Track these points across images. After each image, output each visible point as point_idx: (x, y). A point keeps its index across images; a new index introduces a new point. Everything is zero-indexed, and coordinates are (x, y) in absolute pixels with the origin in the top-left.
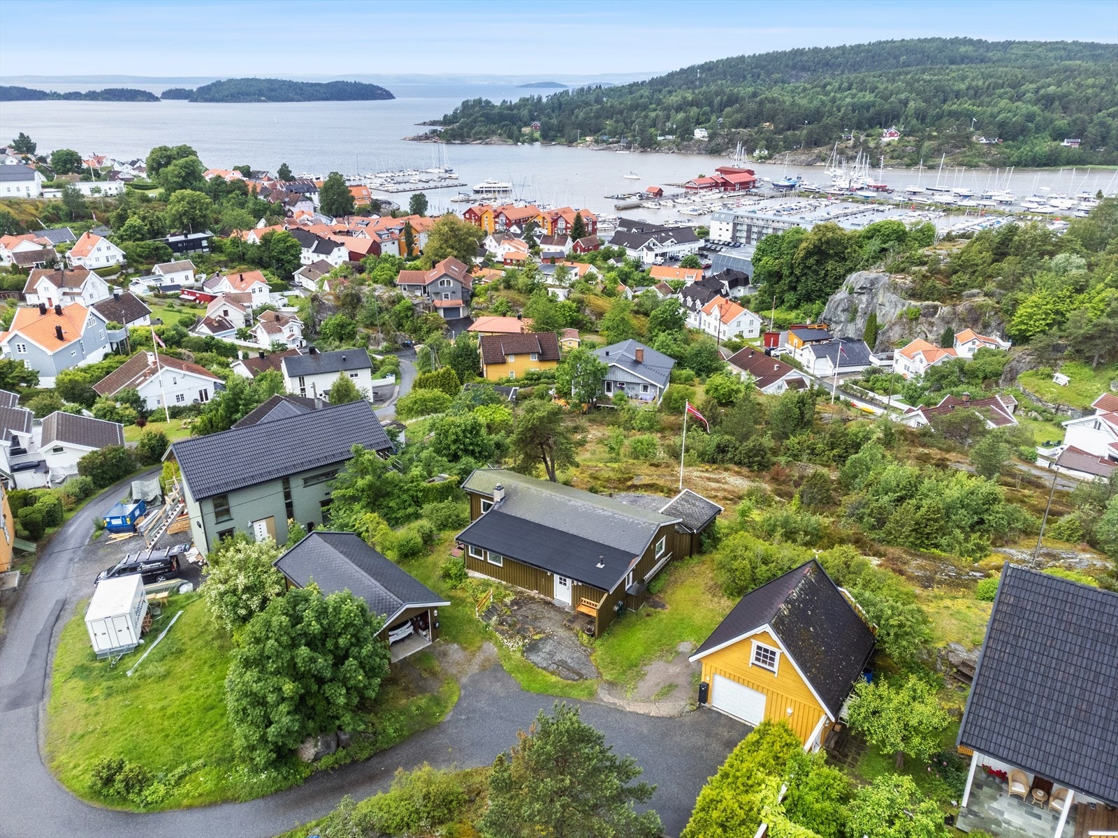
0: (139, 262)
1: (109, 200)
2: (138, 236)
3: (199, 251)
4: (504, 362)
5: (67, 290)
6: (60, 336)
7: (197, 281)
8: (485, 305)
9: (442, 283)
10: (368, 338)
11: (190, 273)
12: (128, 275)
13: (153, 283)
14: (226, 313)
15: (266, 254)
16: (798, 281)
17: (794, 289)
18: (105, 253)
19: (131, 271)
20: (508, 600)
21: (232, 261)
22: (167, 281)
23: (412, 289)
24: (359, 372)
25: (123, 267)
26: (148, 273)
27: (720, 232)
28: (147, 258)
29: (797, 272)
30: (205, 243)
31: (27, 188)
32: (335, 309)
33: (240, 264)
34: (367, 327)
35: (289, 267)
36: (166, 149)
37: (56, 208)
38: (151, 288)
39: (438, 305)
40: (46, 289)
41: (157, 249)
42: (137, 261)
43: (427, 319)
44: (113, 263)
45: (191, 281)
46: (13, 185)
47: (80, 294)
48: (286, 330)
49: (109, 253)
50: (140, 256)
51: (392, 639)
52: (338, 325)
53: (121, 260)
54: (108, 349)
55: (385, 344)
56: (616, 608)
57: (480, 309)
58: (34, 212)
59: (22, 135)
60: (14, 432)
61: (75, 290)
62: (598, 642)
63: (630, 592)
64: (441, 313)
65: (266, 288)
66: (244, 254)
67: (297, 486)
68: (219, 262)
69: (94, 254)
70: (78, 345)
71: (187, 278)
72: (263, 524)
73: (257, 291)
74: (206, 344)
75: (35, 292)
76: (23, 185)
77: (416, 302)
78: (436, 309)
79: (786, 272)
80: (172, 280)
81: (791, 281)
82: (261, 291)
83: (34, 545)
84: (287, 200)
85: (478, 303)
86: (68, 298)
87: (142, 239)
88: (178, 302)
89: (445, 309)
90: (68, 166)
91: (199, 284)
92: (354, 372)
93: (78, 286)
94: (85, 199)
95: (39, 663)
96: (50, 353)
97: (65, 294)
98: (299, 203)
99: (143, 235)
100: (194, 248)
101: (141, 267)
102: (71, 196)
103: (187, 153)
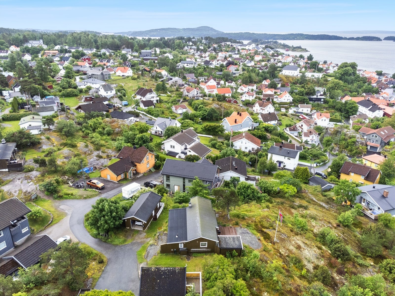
2: (301, 94)
3: (319, 102)
4: (348, 174)
5: (262, 108)
6: (236, 122)
7: (311, 112)
8: (388, 150)
9: (373, 136)
10: (333, 148)
11: (309, 109)
12: (292, 106)
13: (295, 110)
14: (302, 125)
15: (343, 108)
18: (287, 98)
19: (293, 105)
20: (165, 232)
21: (330, 108)
22: (300, 110)
23: (363, 135)
24: (291, 158)
25: (291, 103)
26: (297, 106)
28: (300, 101)
30: (322, 100)
31: (294, 73)
33: (332, 109)
34: (335, 144)
35: (350, 114)
36: (346, 63)
37: (298, 80)
38: (295, 112)
39: (368, 144)
40: (257, 106)
41: (304, 99)
42: (296, 102)
43: (358, 148)
44: (289, 101)
45: (309, 112)
46: (291, 71)
47: (264, 110)
48: (311, 136)
49: (289, 98)
50: (298, 101)
52: (327, 140)
53: (291, 101)
54: (251, 128)
55: (337, 152)
56: (172, 250)
57: (386, 151)
58: (291, 80)
59: (310, 55)
61: (264, 108)
62: (160, 254)
63: (180, 249)
64: (369, 148)
65: (328, 120)
66: (335, 106)
67: (186, 181)
68: (324, 107)
69: (284, 98)
70: (240, 125)
71: (308, 111)
72: (177, 186)
73: (324, 120)
74: (280, 134)
75: (255, 106)
76: (293, 71)
77: (358, 140)
78: (367, 145)
80: (303, 110)
82: (325, 120)
83: (155, 170)
84: (383, 87)
85: (386, 148)
86: (261, 110)
87: (303, 95)
88: (297, 118)
89: (371, 146)
90: (314, 66)
91: (311, 113)
92: (289, 158)
93: (264, 107)
94: (307, 78)
96: (230, 126)
97: (261, 109)
98: (387, 89)
99: (303, 94)
100: (318, 101)
101: (296, 104)
102: (303, 76)
103: (354, 66)
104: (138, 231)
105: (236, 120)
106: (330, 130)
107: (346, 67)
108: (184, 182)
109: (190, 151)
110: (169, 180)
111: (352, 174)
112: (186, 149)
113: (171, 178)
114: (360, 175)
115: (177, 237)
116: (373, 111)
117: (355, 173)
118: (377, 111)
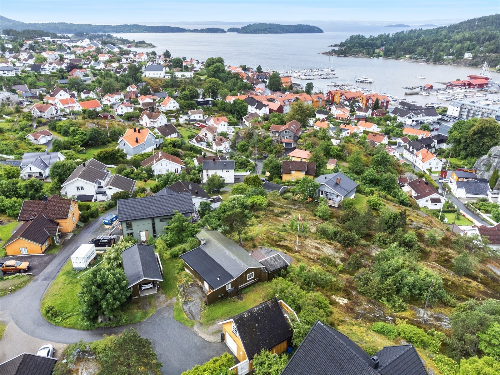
0: (184, 109)
1: (187, 80)
2: (186, 98)
3: (208, 105)
4: (290, 173)
5: (152, 120)
6: (137, 141)
7: (204, 118)
8: (302, 143)
9: (286, 132)
10: (252, 152)
11: (201, 115)
12: (180, 114)
13: (187, 118)
14: (206, 134)
15: (234, 109)
16: (468, 145)
17: (466, 149)
18: (173, 105)
19: (181, 112)
20: (189, 283)
21: (220, 110)
22: (192, 118)
23: (275, 133)
24: (230, 170)
25: (178, 110)
26: (187, 113)
27: (453, 112)
28: (187, 107)
29: (468, 141)
30: (210, 102)
31: (160, 74)
32: (243, 138)
33: (223, 112)
34: (252, 147)
35: (242, 114)
36: (212, 59)
37: (168, 82)
38: (186, 120)
39: (283, 141)
40: (146, 119)
41: (192, 104)
42: (184, 108)
43: (276, 147)
44: (175, 108)
45: (201, 118)
46: (155, 72)
47: (156, 122)
48: (223, 145)
49: (175, 105)
50: (185, 106)
51: (143, 288)
52: (242, 145)
53: (178, 107)
54: (155, 147)
55: (257, 155)
56: (220, 296)
57: (300, 145)
58: (160, 83)
59: (167, 50)
60: (99, 180)
61: (155, 121)
62: (207, 307)
63: (228, 291)
64: (284, 145)
65: (226, 124)
66: (225, 108)
67: (157, 221)
68: (215, 110)
69: (169, 105)
70: (143, 145)
71: (200, 117)
72: (144, 233)
73: (223, 125)
74: (191, 148)
75: (142, 120)
76: (159, 72)
77: (273, 139)
78: (282, 143)
79: (462, 140)
80: (194, 117)
81: (464, 145)
82: (224, 125)
83: (84, 224)
84: (255, 82)
85: (300, 142)
86: (152, 123)
87: (188, 100)
88: (193, 127)
89: (286, 143)
90: (178, 64)
91: (204, 120)
92: (227, 170)
93: (156, 119)
94: (178, 79)
95: (59, 268)
96: (132, 147)
97: (151, 121)
98: (259, 84)
99: (188, 98)
100: (206, 104)
101: (185, 111)
102: (174, 78)
103: (220, 60)
104: (152, 296)
105: (137, 139)
106: (241, 134)
107: (213, 63)
108: (153, 224)
109: (110, 189)
110: (131, 227)
111: (293, 172)
112: (100, 187)
113: (134, 224)
114: (301, 171)
115: (218, 279)
116: (260, 109)
117: (296, 171)
118: (264, 108)
